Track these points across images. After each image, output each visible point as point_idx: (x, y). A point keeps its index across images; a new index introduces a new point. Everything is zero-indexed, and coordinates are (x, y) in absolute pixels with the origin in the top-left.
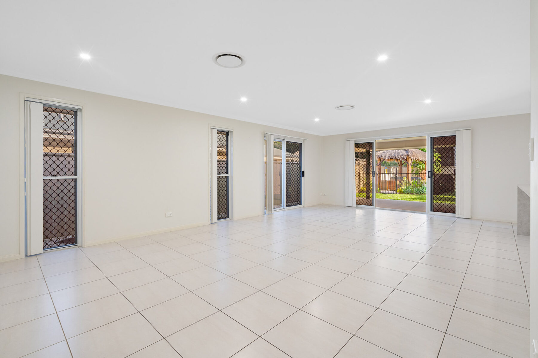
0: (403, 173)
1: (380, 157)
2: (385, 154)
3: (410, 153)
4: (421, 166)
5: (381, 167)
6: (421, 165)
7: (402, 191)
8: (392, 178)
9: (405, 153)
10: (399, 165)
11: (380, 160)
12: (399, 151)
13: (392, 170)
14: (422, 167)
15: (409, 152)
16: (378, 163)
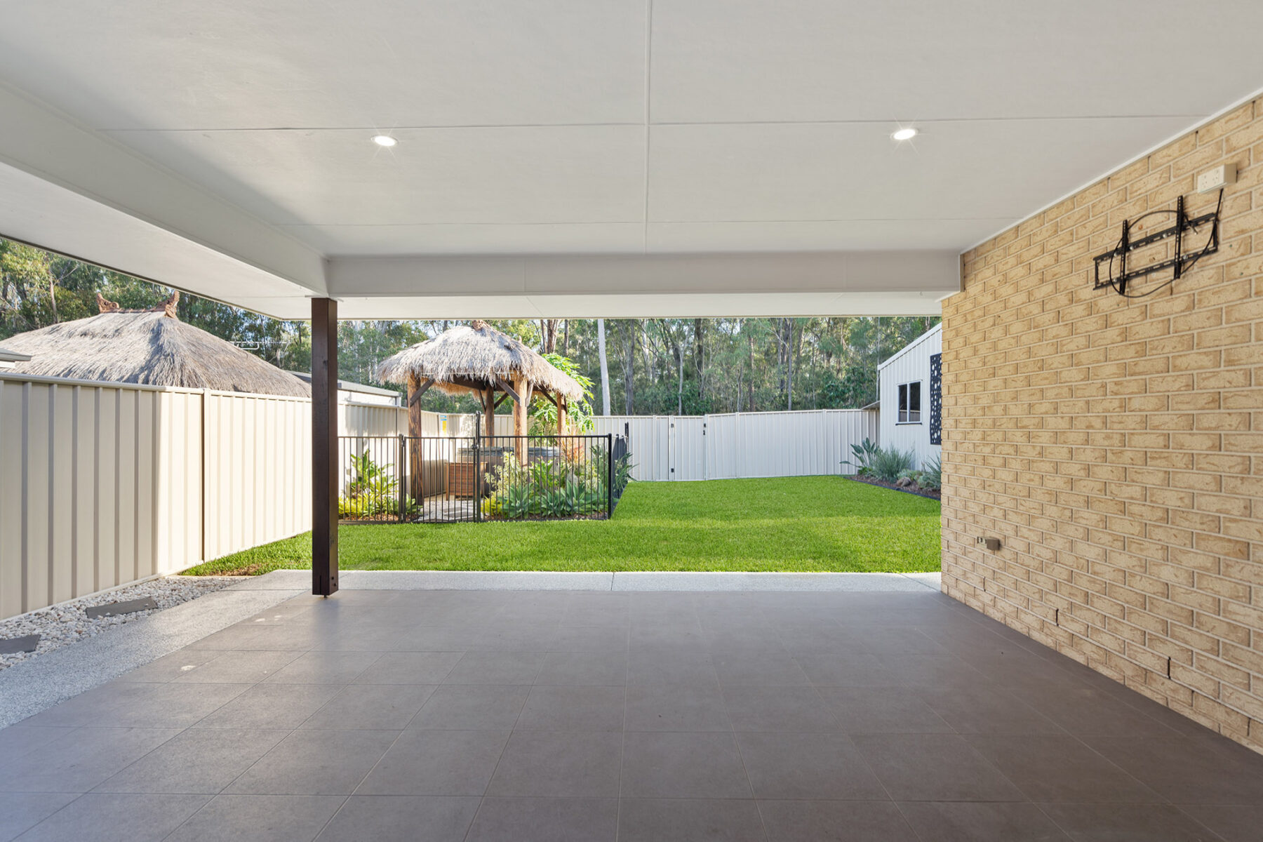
0: (495, 435)
1: (417, 370)
2: (436, 358)
3: (526, 360)
4: (547, 414)
5: (422, 411)
6: (544, 411)
7: (500, 506)
8: (463, 451)
9: (506, 359)
10: (485, 409)
11: (418, 382)
12: (487, 352)
13: (464, 423)
14: (549, 416)
15: (522, 357)
16: (410, 395)
